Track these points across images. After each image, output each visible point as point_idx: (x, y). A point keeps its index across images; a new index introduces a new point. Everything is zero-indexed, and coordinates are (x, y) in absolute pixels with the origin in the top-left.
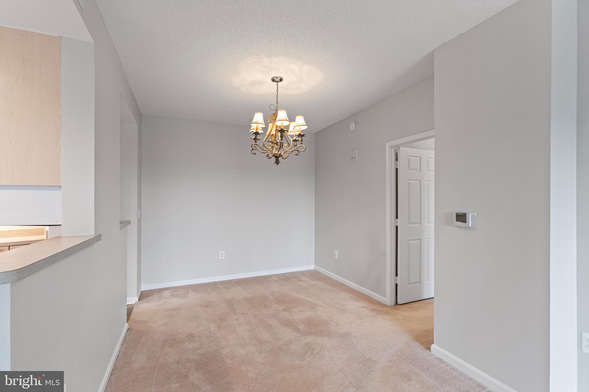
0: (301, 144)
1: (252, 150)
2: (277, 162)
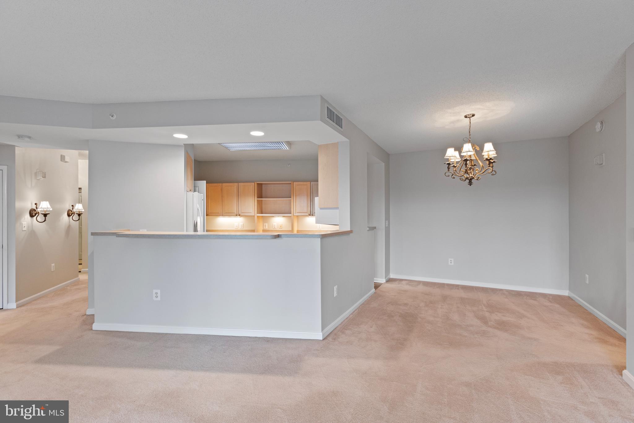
0: (489, 167)
1: (452, 175)
2: (470, 183)
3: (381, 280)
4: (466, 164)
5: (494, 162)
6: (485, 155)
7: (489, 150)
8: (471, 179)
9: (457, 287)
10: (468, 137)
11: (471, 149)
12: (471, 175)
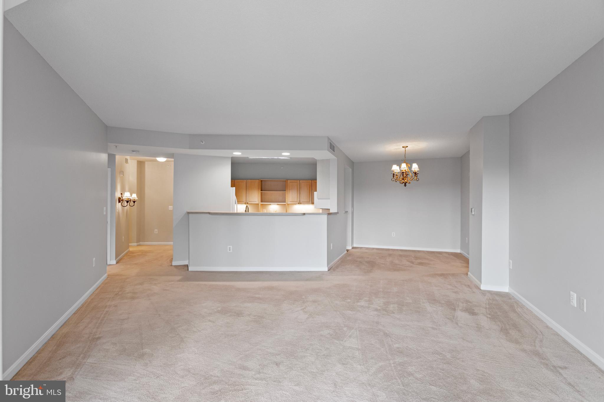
0: (415, 176)
1: (395, 180)
2: (405, 185)
3: (349, 248)
4: (403, 175)
5: (418, 173)
6: (413, 169)
7: (415, 167)
8: (406, 183)
9: (397, 250)
10: (404, 159)
11: (406, 167)
12: (405, 181)
